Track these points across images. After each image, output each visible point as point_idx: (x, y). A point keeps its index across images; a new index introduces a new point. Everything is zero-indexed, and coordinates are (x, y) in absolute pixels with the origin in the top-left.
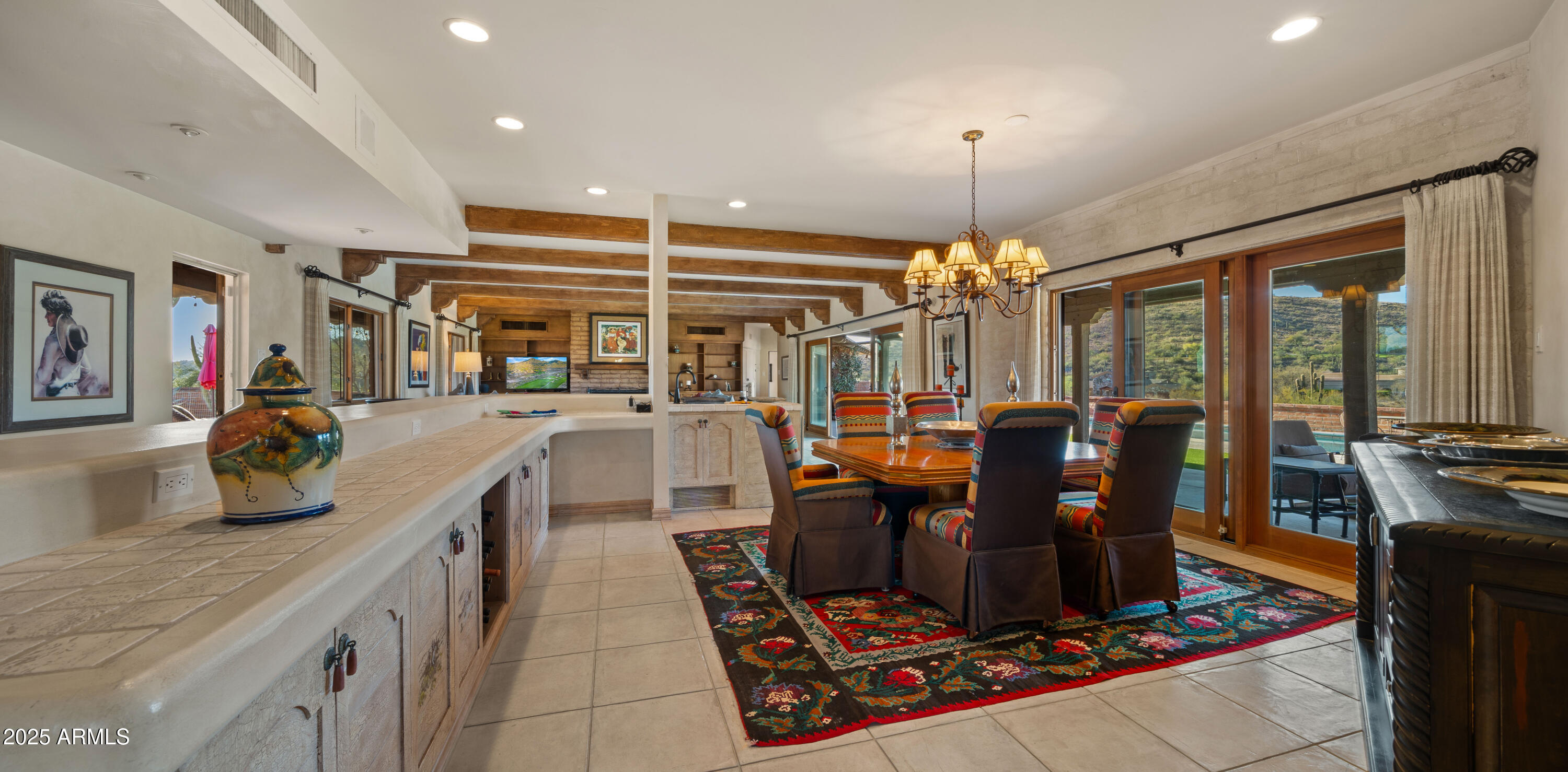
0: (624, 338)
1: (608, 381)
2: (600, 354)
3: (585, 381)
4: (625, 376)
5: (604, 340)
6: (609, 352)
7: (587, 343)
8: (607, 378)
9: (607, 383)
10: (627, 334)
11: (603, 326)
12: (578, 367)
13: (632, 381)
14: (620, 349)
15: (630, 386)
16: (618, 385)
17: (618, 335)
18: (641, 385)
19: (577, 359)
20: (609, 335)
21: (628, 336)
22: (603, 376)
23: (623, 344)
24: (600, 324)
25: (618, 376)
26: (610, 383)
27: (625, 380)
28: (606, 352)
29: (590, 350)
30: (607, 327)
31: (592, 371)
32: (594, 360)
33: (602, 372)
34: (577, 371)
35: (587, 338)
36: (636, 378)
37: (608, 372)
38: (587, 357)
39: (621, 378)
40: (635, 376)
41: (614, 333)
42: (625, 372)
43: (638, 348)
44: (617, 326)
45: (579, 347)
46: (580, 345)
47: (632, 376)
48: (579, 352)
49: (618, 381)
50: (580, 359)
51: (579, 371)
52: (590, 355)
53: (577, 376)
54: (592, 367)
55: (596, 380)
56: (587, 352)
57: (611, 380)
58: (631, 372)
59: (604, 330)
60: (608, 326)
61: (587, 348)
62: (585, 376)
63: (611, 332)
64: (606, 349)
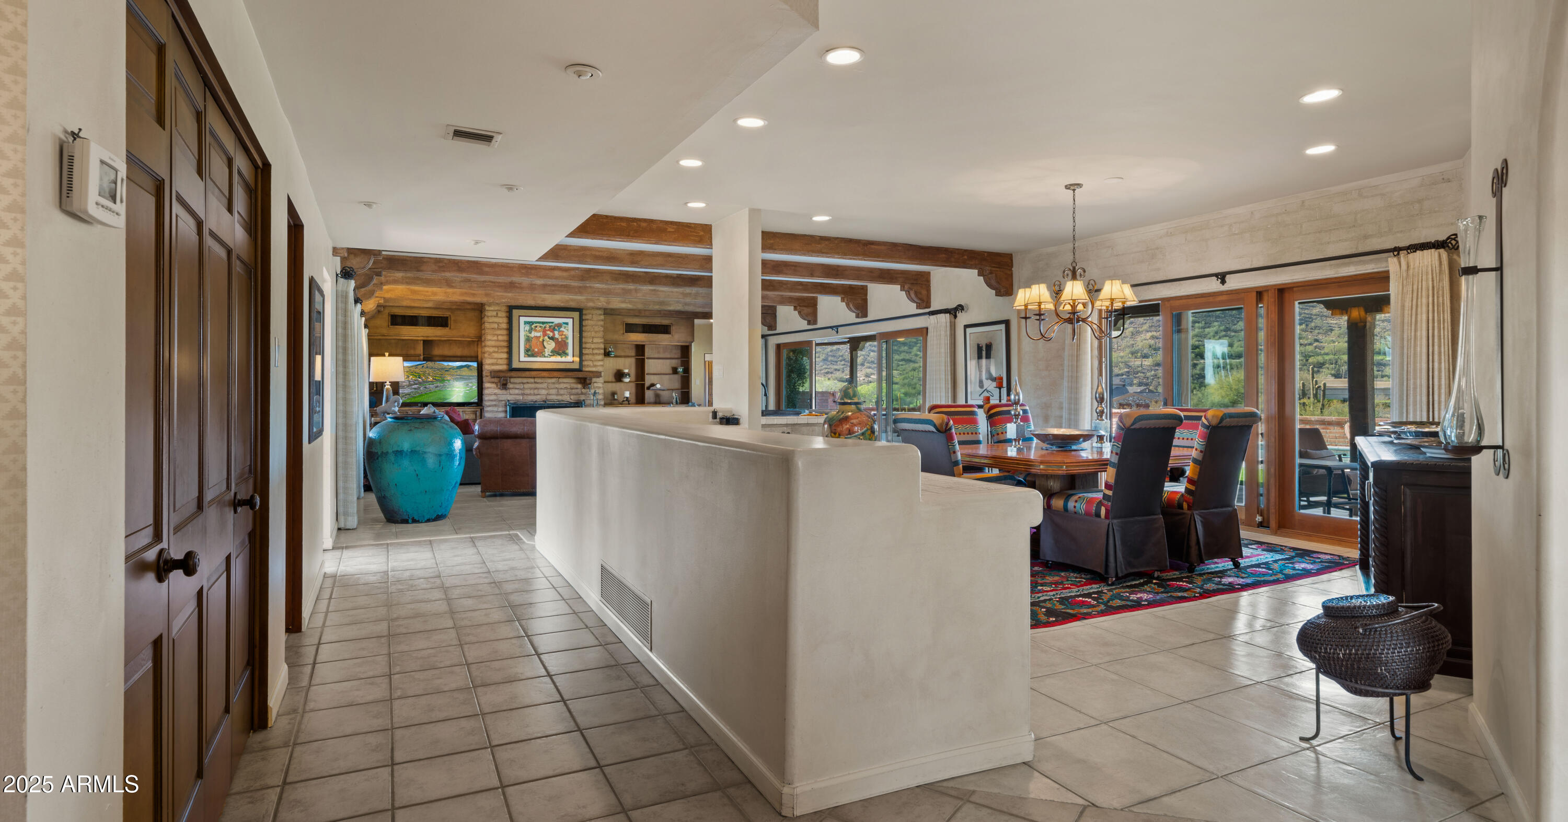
0: (552, 338)
1: (532, 392)
2: (522, 358)
3: (504, 392)
4: (553, 386)
5: (528, 340)
6: (533, 356)
7: (505, 344)
8: (531, 389)
9: (530, 394)
10: (556, 333)
11: (526, 323)
12: (495, 374)
13: (562, 392)
14: (547, 352)
15: (560, 398)
16: (544, 398)
17: (545, 335)
18: (572, 397)
19: (493, 364)
20: (533, 334)
21: (557, 336)
22: (526, 386)
23: (550, 345)
24: (523, 319)
25: (545, 385)
26: (535, 395)
27: (553, 391)
28: (529, 356)
29: (510, 353)
30: (530, 323)
31: (512, 380)
32: (515, 365)
33: (525, 380)
34: (493, 380)
35: (505, 338)
36: (566, 388)
37: (532, 380)
38: (505, 362)
39: (548, 388)
40: (565, 385)
41: (539, 331)
42: (553, 380)
43: (570, 350)
44: (543, 323)
45: (496, 350)
46: (498, 347)
47: (562, 386)
48: (496, 355)
49: (544, 392)
50: (497, 364)
51: (496, 380)
52: (510, 359)
53: (494, 385)
54: (513, 374)
55: (517, 391)
56: (505, 356)
57: (536, 391)
58: (561, 380)
59: (527, 328)
60: (533, 323)
61: (506, 350)
62: (504, 386)
63: (536, 331)
64: (529, 352)
